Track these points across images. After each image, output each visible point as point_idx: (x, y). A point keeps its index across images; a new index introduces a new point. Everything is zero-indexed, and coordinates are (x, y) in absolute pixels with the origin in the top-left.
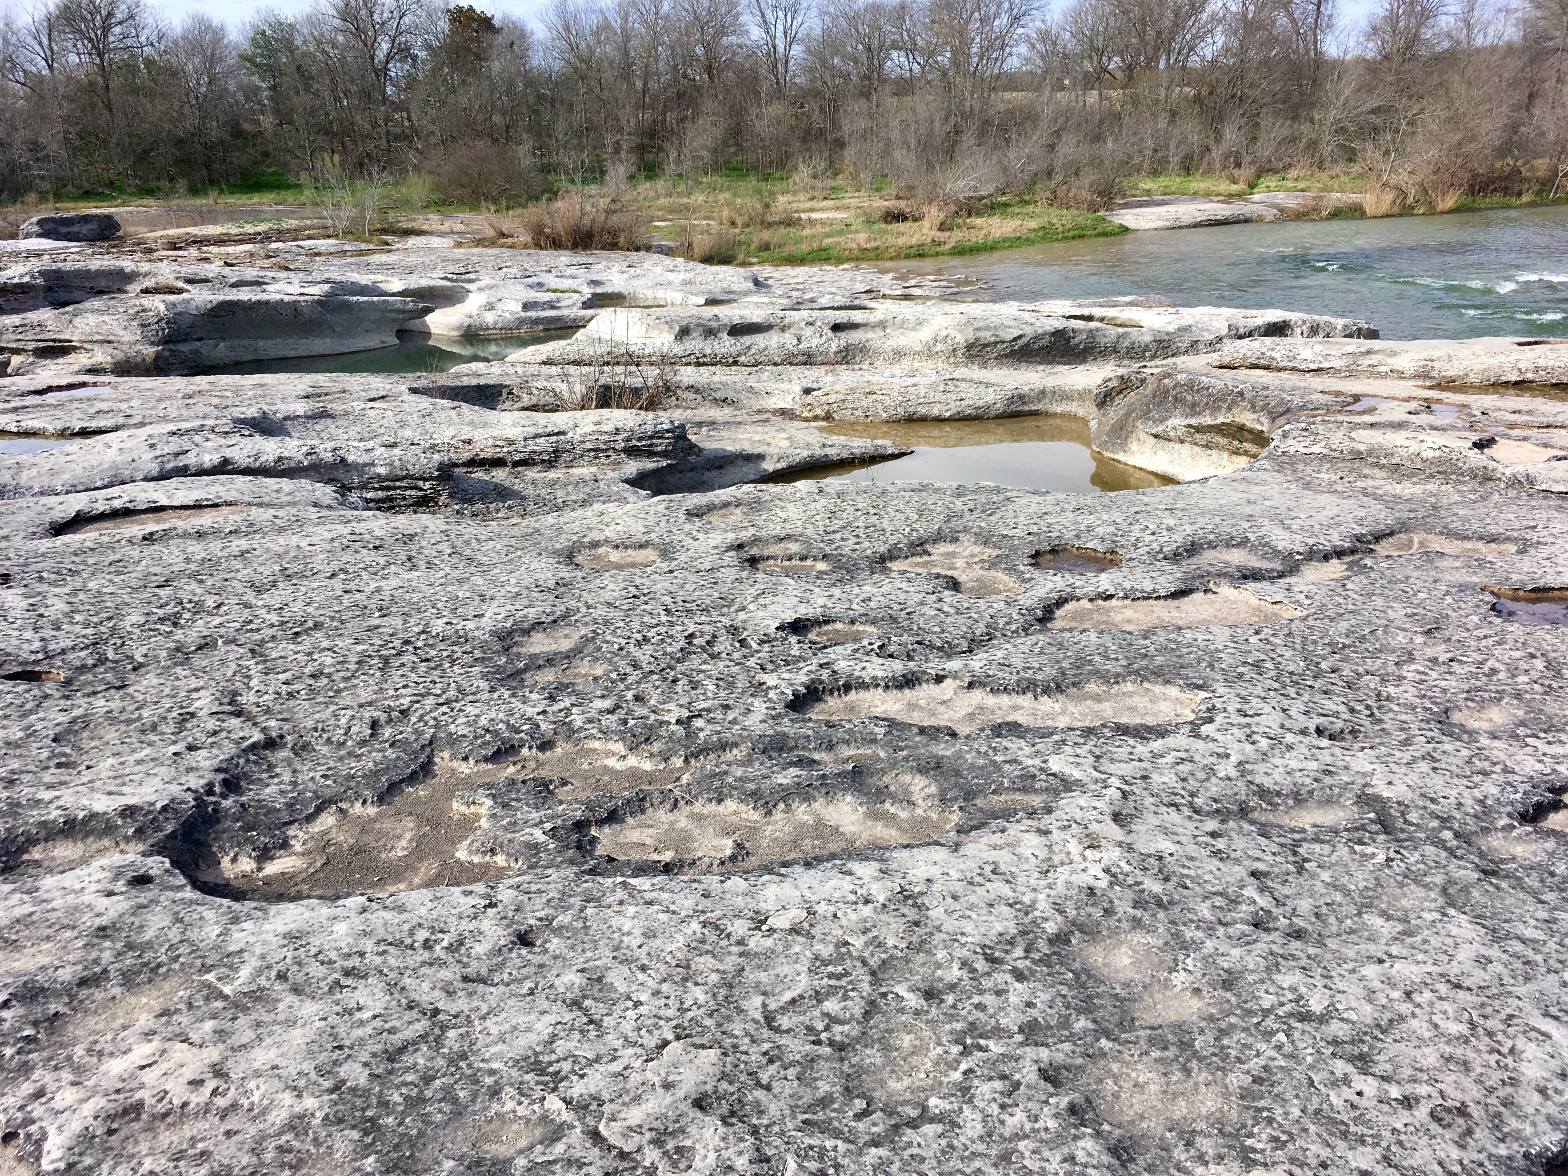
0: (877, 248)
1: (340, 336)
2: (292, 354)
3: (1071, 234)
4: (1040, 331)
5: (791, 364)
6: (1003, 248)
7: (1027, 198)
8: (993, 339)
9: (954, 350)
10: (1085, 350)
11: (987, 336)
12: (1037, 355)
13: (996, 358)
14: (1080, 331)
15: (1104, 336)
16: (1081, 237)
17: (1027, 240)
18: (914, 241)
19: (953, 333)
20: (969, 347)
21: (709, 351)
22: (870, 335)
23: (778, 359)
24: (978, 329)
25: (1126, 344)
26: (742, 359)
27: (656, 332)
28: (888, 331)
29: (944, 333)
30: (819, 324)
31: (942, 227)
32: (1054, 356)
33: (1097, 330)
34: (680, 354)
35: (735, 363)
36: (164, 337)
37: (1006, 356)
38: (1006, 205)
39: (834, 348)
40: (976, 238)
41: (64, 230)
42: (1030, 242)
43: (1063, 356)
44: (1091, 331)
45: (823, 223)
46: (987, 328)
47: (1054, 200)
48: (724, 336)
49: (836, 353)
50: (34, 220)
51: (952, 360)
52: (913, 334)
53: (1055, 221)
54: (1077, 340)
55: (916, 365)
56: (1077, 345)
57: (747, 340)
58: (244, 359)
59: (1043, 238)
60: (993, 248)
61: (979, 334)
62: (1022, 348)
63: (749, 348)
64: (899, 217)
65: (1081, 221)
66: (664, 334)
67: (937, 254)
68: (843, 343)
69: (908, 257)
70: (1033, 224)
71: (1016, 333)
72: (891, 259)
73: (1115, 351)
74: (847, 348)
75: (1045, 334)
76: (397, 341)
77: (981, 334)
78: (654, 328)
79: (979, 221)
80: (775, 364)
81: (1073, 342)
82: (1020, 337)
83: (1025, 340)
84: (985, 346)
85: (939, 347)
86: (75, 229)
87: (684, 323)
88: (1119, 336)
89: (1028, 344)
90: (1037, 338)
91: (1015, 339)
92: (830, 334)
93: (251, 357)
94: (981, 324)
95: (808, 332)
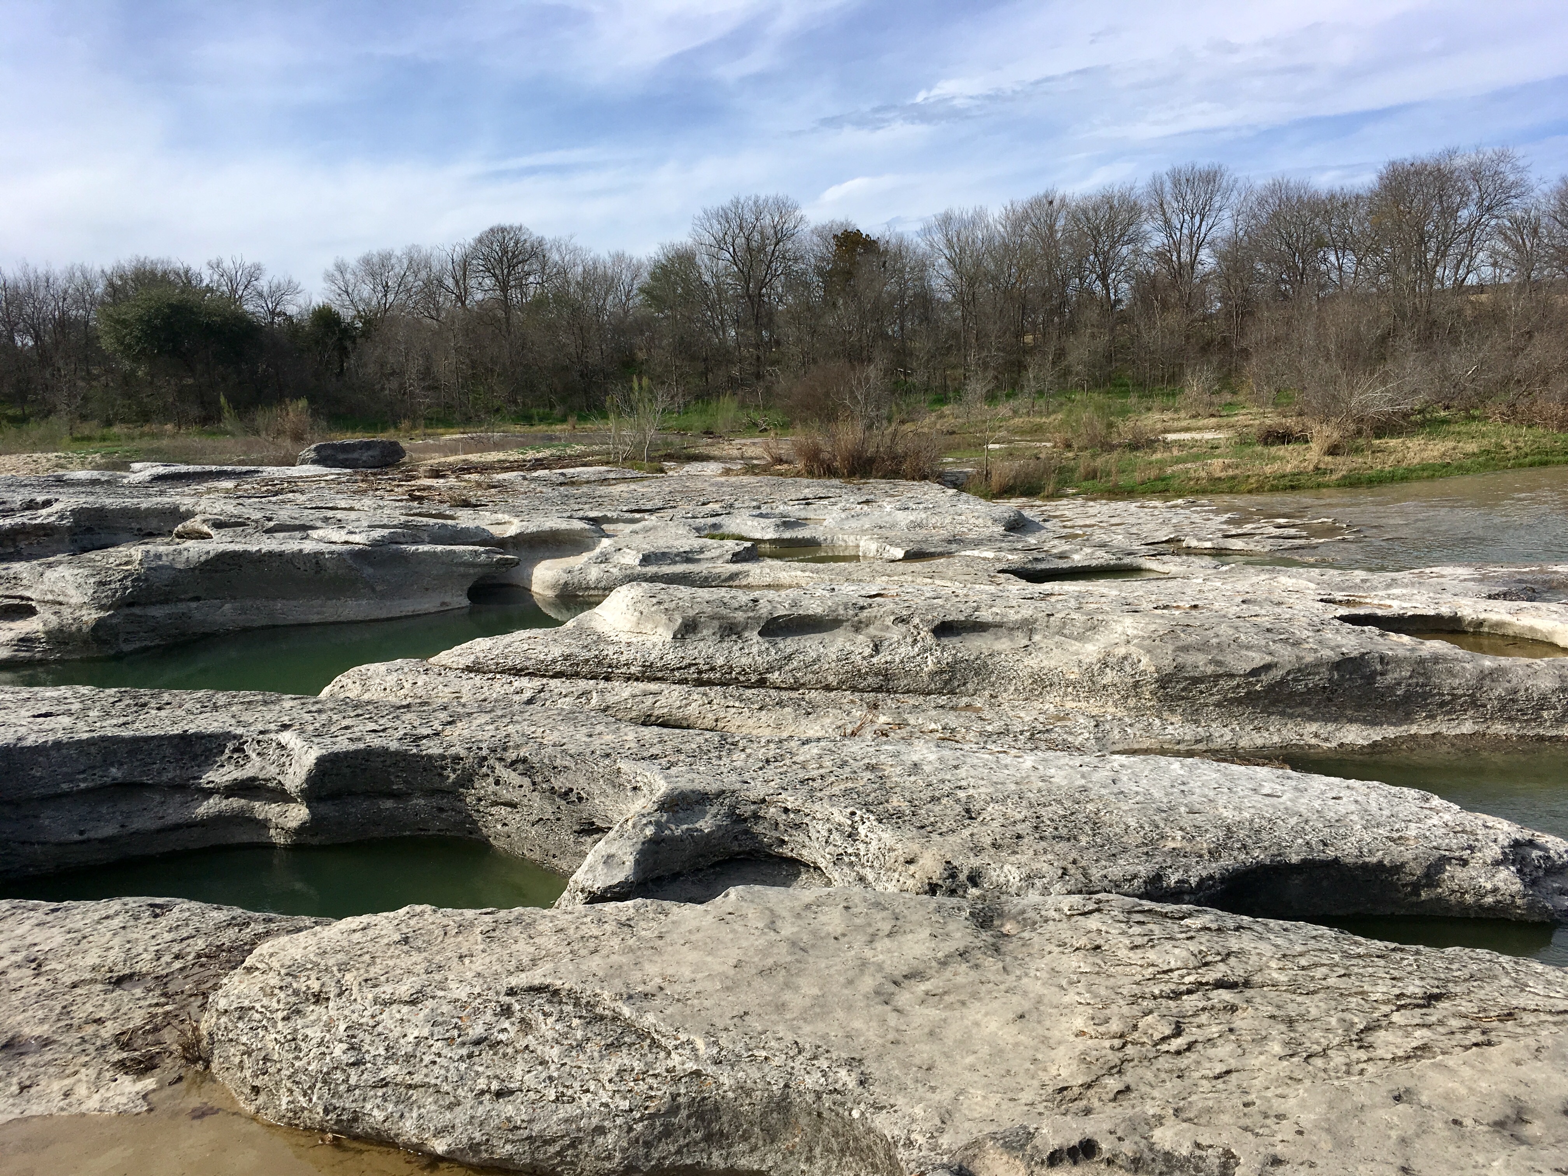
0: (1233, 478)
1: (383, 596)
2: (314, 618)
3: (1529, 459)
4: (1309, 658)
5: (854, 689)
6: (1419, 478)
7: (1477, 413)
8: (1210, 669)
9: (1136, 685)
10: (1408, 698)
11: (1200, 662)
12: (1302, 703)
13: (1218, 705)
14: (1398, 661)
15: (1450, 673)
16: (1545, 464)
17: (1460, 468)
18: (1289, 468)
19: (1135, 652)
20: (1164, 681)
21: (720, 661)
22: (1003, 645)
23: (832, 680)
24: (1185, 649)
25: (1500, 691)
26: (774, 677)
27: (650, 626)
28: (1036, 638)
29: (1121, 651)
30: (916, 620)
31: (1333, 450)
32: (1342, 707)
33: (1436, 659)
34: (675, 663)
35: (762, 683)
36: (122, 598)
37: (1239, 701)
38: (1444, 422)
39: (930, 665)
40: (1384, 464)
41: (341, 456)
42: (1463, 470)
43: (1359, 707)
44: (1422, 661)
45: (1181, 445)
46: (1203, 647)
47: (1512, 415)
48: (753, 636)
49: (932, 675)
50: (313, 446)
51: (1132, 702)
52: (1076, 646)
53: (1507, 442)
54: (1390, 678)
55: (1069, 705)
56: (1391, 688)
57: (789, 644)
58: (256, 624)
59: (1485, 466)
60: (1404, 479)
61: (1183, 658)
62: (1270, 688)
63: (789, 658)
64: (1283, 437)
65: (1547, 442)
66: (660, 630)
67: (1319, 486)
68: (947, 658)
69: (1274, 489)
70: (1472, 447)
71: (1258, 659)
72: (1250, 492)
73: (1474, 703)
74: (952, 667)
75: (1318, 664)
76: (466, 602)
77: (1189, 659)
78: (648, 619)
79: (1393, 442)
80: (828, 688)
81: (1381, 682)
82: (1267, 667)
83: (1277, 674)
84: (1195, 681)
85: (1110, 676)
86: (356, 455)
87: (691, 613)
88: (1484, 676)
89: (1282, 682)
90: (1302, 671)
91: (1255, 672)
92: (930, 640)
93: (264, 622)
94: (1193, 639)
95: (895, 633)
